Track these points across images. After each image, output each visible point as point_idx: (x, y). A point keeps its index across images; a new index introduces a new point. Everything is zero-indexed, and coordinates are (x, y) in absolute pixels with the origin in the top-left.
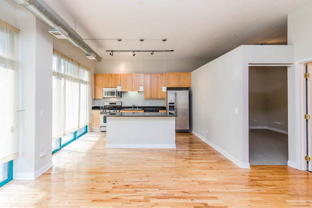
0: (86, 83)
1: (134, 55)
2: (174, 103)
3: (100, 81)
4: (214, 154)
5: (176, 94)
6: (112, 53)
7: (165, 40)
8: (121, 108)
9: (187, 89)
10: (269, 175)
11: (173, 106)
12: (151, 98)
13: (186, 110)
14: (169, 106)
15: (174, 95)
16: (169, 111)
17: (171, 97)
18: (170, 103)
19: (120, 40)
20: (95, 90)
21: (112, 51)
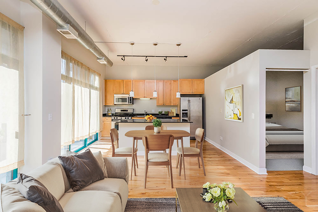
0: (96, 89)
1: (147, 60)
2: (187, 110)
3: (111, 87)
4: (229, 160)
5: (189, 101)
6: (123, 58)
7: (179, 45)
8: (133, 115)
9: (200, 95)
10: (286, 181)
11: (187, 113)
12: (164, 105)
13: (199, 117)
14: (183, 113)
15: (187, 102)
16: (182, 118)
17: (184, 104)
18: (183, 110)
19: (132, 44)
20: (106, 96)
21: (124, 56)
